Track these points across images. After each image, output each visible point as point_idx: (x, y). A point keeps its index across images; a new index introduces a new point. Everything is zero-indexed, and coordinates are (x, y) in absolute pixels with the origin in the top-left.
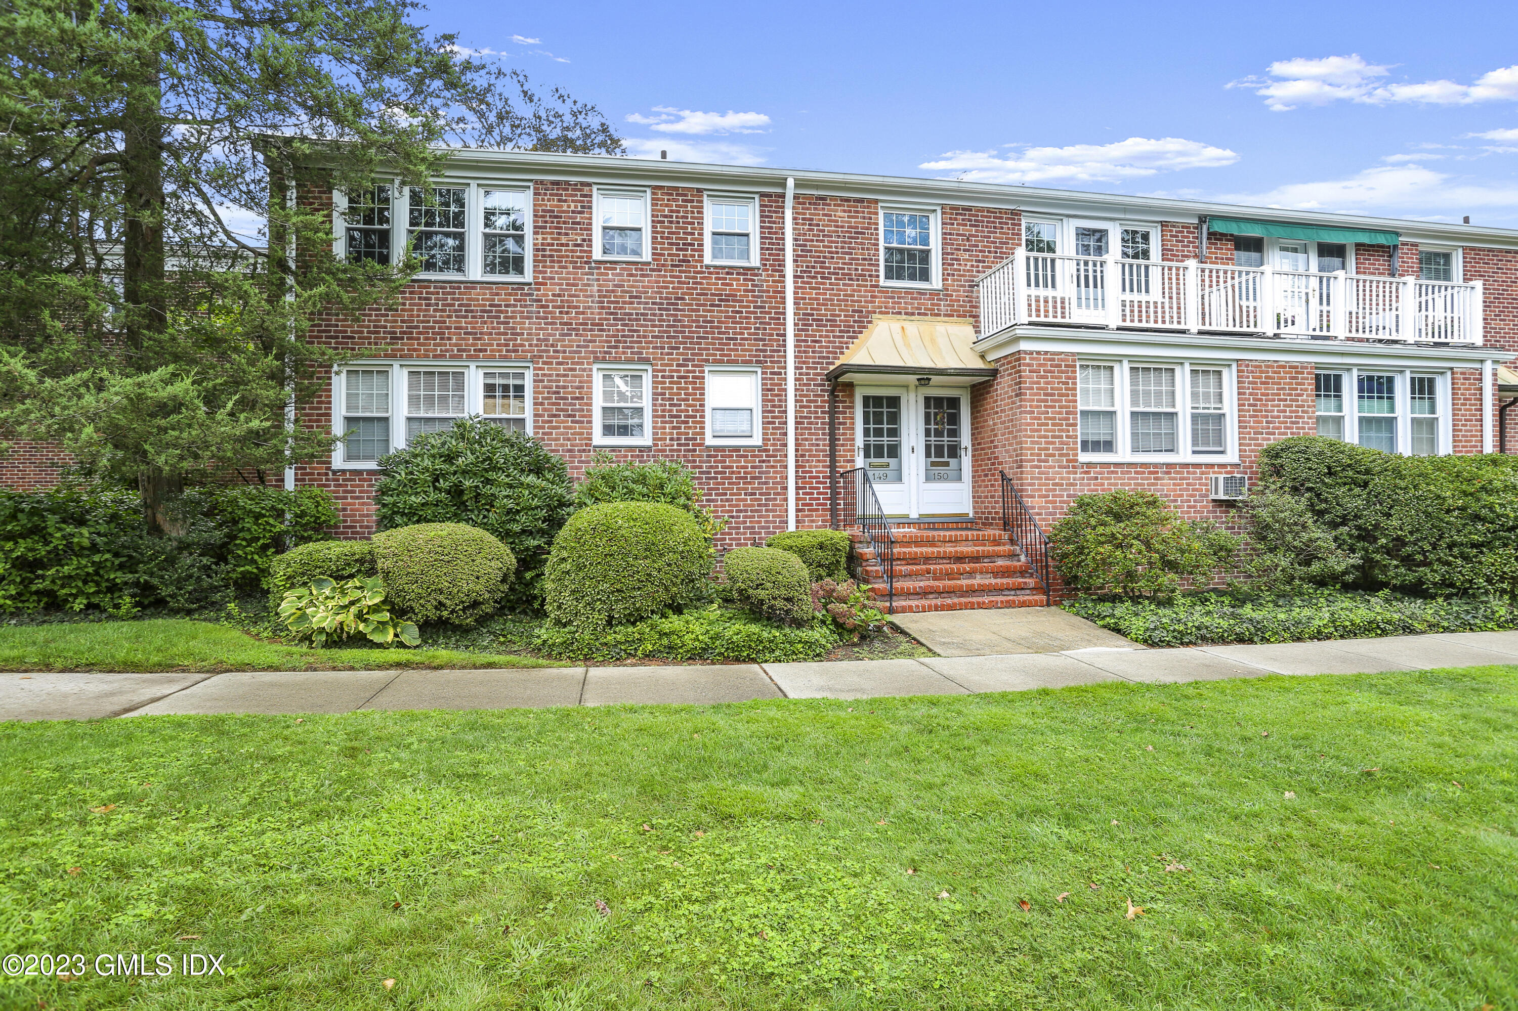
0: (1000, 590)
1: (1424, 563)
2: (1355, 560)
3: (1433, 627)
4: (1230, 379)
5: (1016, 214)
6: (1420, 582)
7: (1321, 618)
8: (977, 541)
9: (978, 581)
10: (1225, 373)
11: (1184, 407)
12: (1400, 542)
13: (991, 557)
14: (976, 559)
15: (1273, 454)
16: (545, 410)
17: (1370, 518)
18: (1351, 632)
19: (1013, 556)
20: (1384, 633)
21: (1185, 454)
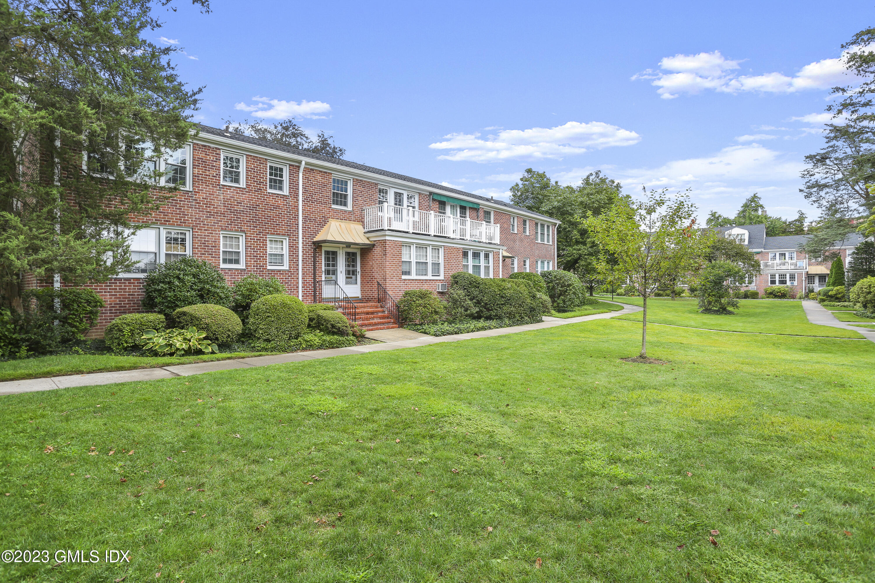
0: (383, 323)
1: (492, 310)
2: (477, 309)
3: (495, 327)
4: (441, 251)
5: (376, 184)
6: (491, 315)
7: (472, 327)
8: (371, 307)
9: (376, 321)
10: (440, 249)
11: (430, 261)
12: (486, 304)
13: (377, 312)
14: (372, 313)
15: (454, 277)
16: (198, 251)
17: (480, 297)
18: (479, 330)
19: (384, 312)
20: (485, 329)
21: (429, 277)
